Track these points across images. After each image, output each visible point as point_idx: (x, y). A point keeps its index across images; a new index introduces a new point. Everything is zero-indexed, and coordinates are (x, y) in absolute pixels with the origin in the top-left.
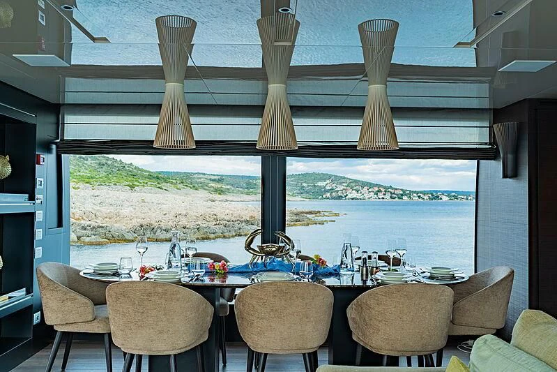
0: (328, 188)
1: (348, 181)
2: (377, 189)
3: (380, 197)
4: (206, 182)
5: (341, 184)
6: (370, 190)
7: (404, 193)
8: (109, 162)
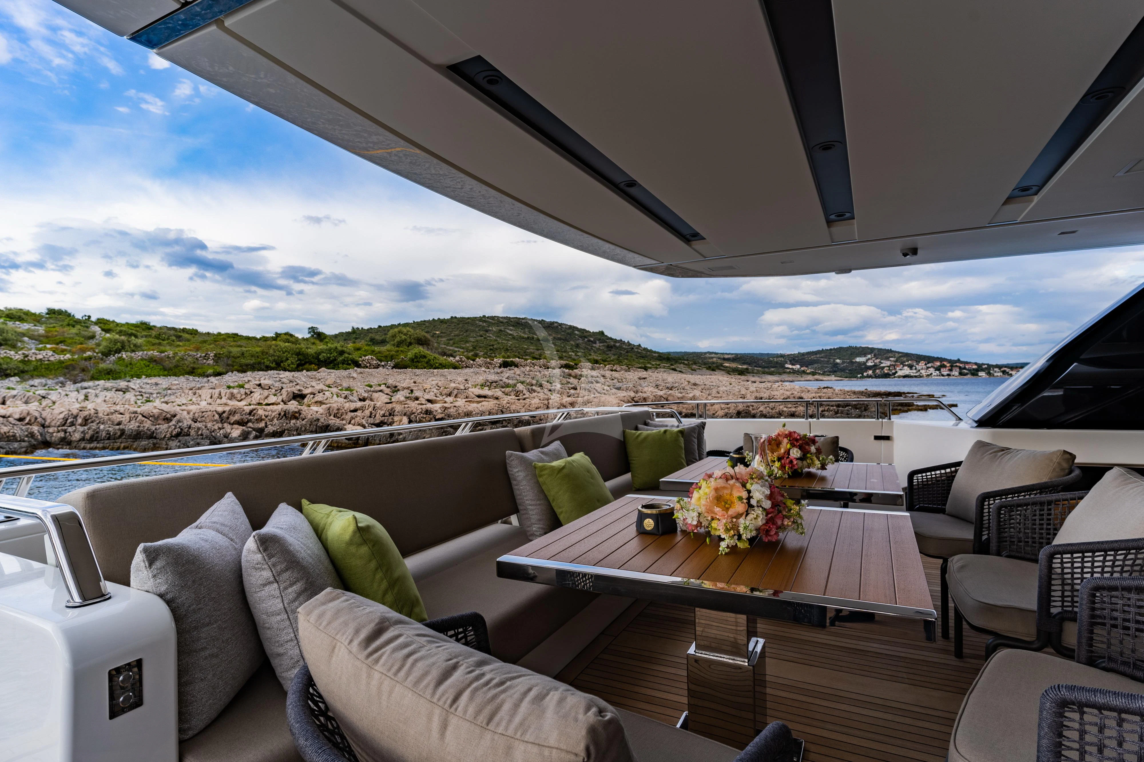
0: (870, 364)
1: (897, 355)
2: (938, 364)
3: (945, 373)
4: (719, 361)
5: (887, 359)
6: (929, 365)
7: (980, 367)
8: (618, 344)
